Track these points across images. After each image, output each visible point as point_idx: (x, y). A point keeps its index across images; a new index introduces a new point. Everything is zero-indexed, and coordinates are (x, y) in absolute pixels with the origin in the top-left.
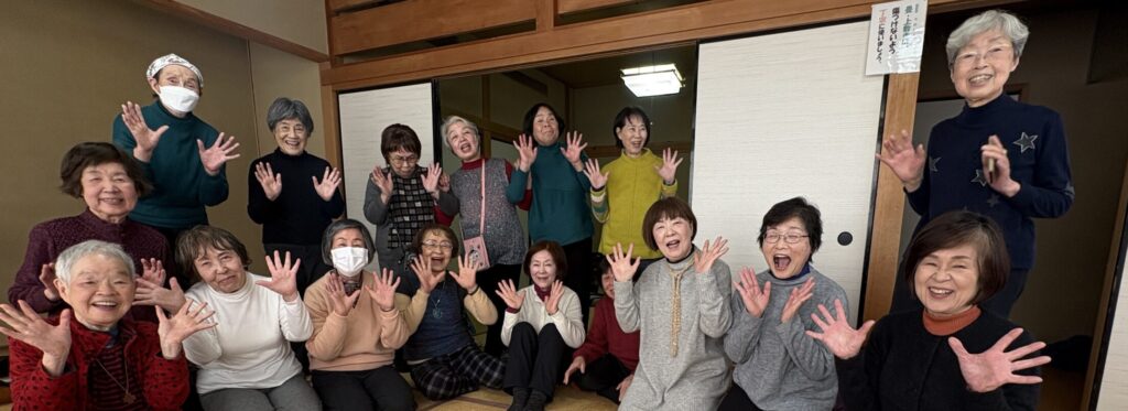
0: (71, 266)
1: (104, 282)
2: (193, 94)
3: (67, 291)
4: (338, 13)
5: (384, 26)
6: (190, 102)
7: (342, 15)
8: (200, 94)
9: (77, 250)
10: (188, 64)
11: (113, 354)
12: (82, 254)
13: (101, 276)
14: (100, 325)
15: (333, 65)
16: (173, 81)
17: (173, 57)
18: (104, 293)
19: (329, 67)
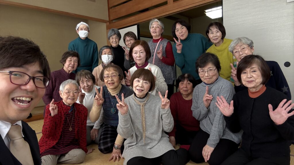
0: (64, 87)
1: (72, 92)
2: (86, 32)
3: (62, 94)
4: (111, 8)
5: (124, 10)
6: (86, 34)
7: (112, 8)
8: (89, 31)
9: (66, 82)
10: (85, 24)
11: (70, 115)
12: (68, 83)
13: (72, 90)
14: (69, 104)
15: (110, 23)
16: (82, 29)
17: (82, 23)
18: (72, 95)
19: (109, 24)
